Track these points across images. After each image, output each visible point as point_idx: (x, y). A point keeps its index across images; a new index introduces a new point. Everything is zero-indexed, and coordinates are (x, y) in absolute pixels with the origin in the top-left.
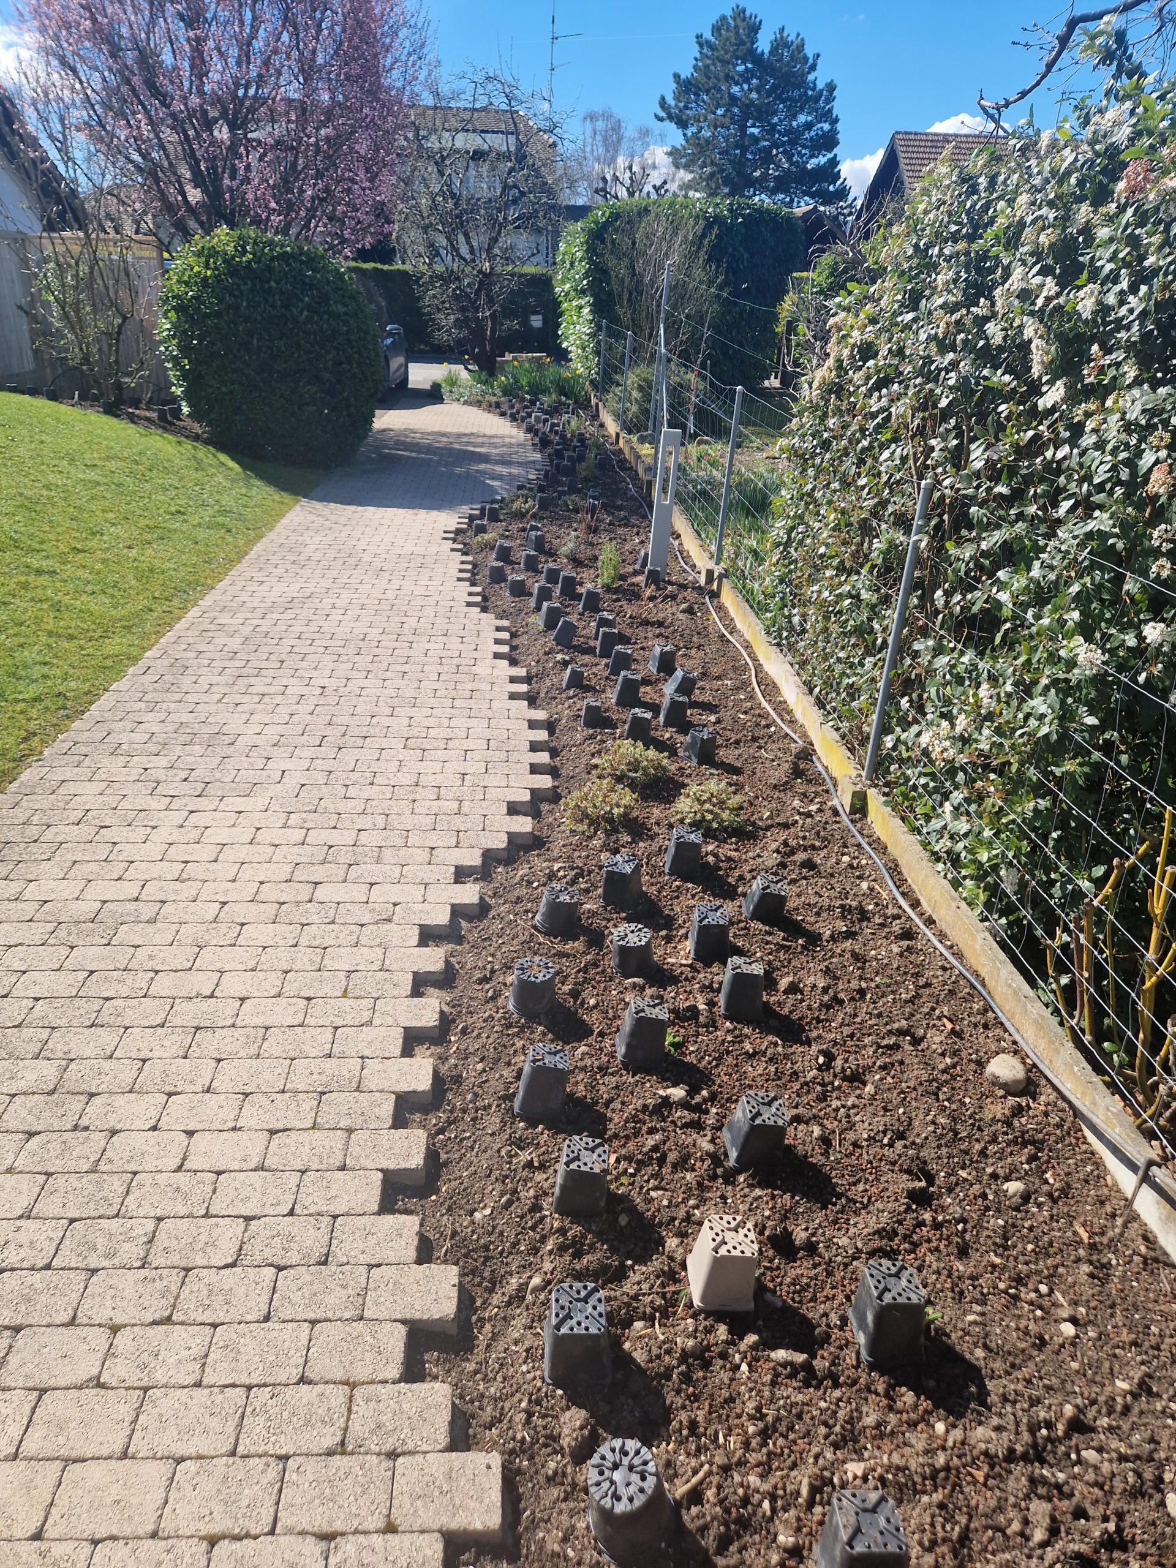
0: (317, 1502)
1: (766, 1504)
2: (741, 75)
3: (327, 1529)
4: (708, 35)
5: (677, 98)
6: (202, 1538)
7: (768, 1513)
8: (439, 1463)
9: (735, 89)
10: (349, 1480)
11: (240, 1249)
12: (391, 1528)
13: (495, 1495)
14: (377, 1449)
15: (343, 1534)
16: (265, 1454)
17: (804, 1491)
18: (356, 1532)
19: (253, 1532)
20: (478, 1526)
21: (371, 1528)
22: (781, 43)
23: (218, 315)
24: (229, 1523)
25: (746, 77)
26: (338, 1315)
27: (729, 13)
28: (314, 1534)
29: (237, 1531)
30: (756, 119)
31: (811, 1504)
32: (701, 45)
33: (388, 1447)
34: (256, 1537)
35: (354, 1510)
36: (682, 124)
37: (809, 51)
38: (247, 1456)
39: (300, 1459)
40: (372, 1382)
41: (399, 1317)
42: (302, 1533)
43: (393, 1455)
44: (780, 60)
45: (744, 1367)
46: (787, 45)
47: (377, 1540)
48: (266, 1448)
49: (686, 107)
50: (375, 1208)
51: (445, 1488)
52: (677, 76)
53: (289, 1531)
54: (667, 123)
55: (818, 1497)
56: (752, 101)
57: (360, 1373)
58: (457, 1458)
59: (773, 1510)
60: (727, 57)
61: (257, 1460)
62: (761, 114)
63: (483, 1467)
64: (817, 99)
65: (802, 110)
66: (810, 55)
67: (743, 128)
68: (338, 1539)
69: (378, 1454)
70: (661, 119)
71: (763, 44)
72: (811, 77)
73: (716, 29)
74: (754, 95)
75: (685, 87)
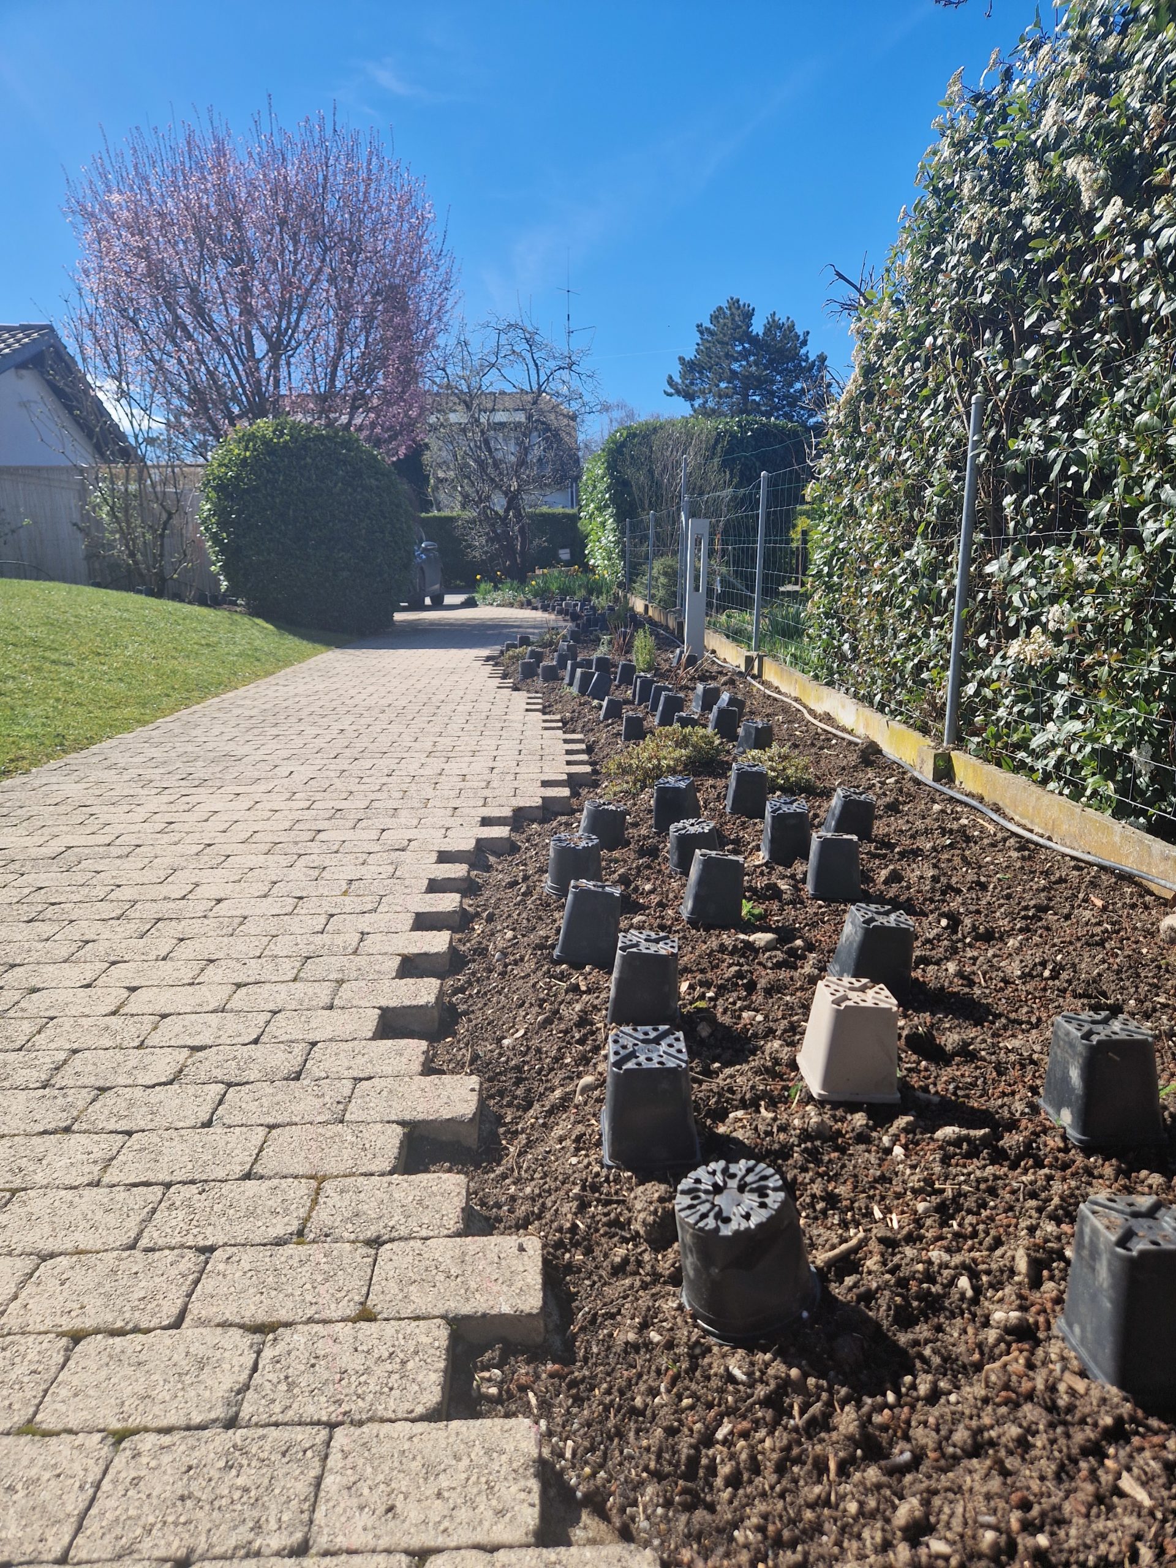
0: (252, 1290)
1: (964, 1282)
2: (739, 353)
3: (261, 1317)
4: (707, 324)
5: (683, 377)
6: (61, 1335)
7: (970, 1293)
8: (445, 1250)
9: (735, 366)
10: (307, 1267)
11: (181, 1071)
12: (366, 1315)
13: (534, 1277)
14: (353, 1237)
15: (287, 1325)
16: (182, 1246)
17: (1022, 1265)
18: (310, 1321)
19: (143, 1325)
20: (506, 1309)
21: (336, 1315)
22: (773, 326)
23: (256, 489)
24: (109, 1318)
25: (745, 355)
26: (307, 1119)
27: (725, 305)
28: (241, 1326)
29: (119, 1324)
30: (756, 388)
31: (1036, 1283)
32: (701, 333)
33: (370, 1233)
34: (148, 1331)
35: (309, 1298)
36: (689, 397)
37: (800, 330)
38: (152, 1250)
39: (230, 1250)
40: (353, 1174)
41: (394, 1118)
42: (225, 1325)
43: (375, 1243)
44: (774, 339)
45: (898, 1151)
46: (780, 327)
47: (344, 1330)
48: (184, 1240)
49: (692, 384)
50: (370, 1034)
51: (454, 1272)
52: (681, 359)
53: (202, 1323)
54: (676, 397)
55: (1045, 1273)
56: (752, 374)
57: (331, 1166)
58: (473, 1243)
59: (978, 1290)
60: (726, 339)
61: (167, 1252)
62: (760, 383)
63: (515, 1250)
64: (810, 369)
65: (797, 379)
66: (801, 333)
67: (745, 396)
68: (281, 1330)
69: (353, 1242)
70: (670, 395)
71: (758, 327)
72: (803, 351)
73: (714, 318)
74: (754, 368)
75: (690, 367)
